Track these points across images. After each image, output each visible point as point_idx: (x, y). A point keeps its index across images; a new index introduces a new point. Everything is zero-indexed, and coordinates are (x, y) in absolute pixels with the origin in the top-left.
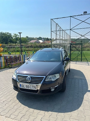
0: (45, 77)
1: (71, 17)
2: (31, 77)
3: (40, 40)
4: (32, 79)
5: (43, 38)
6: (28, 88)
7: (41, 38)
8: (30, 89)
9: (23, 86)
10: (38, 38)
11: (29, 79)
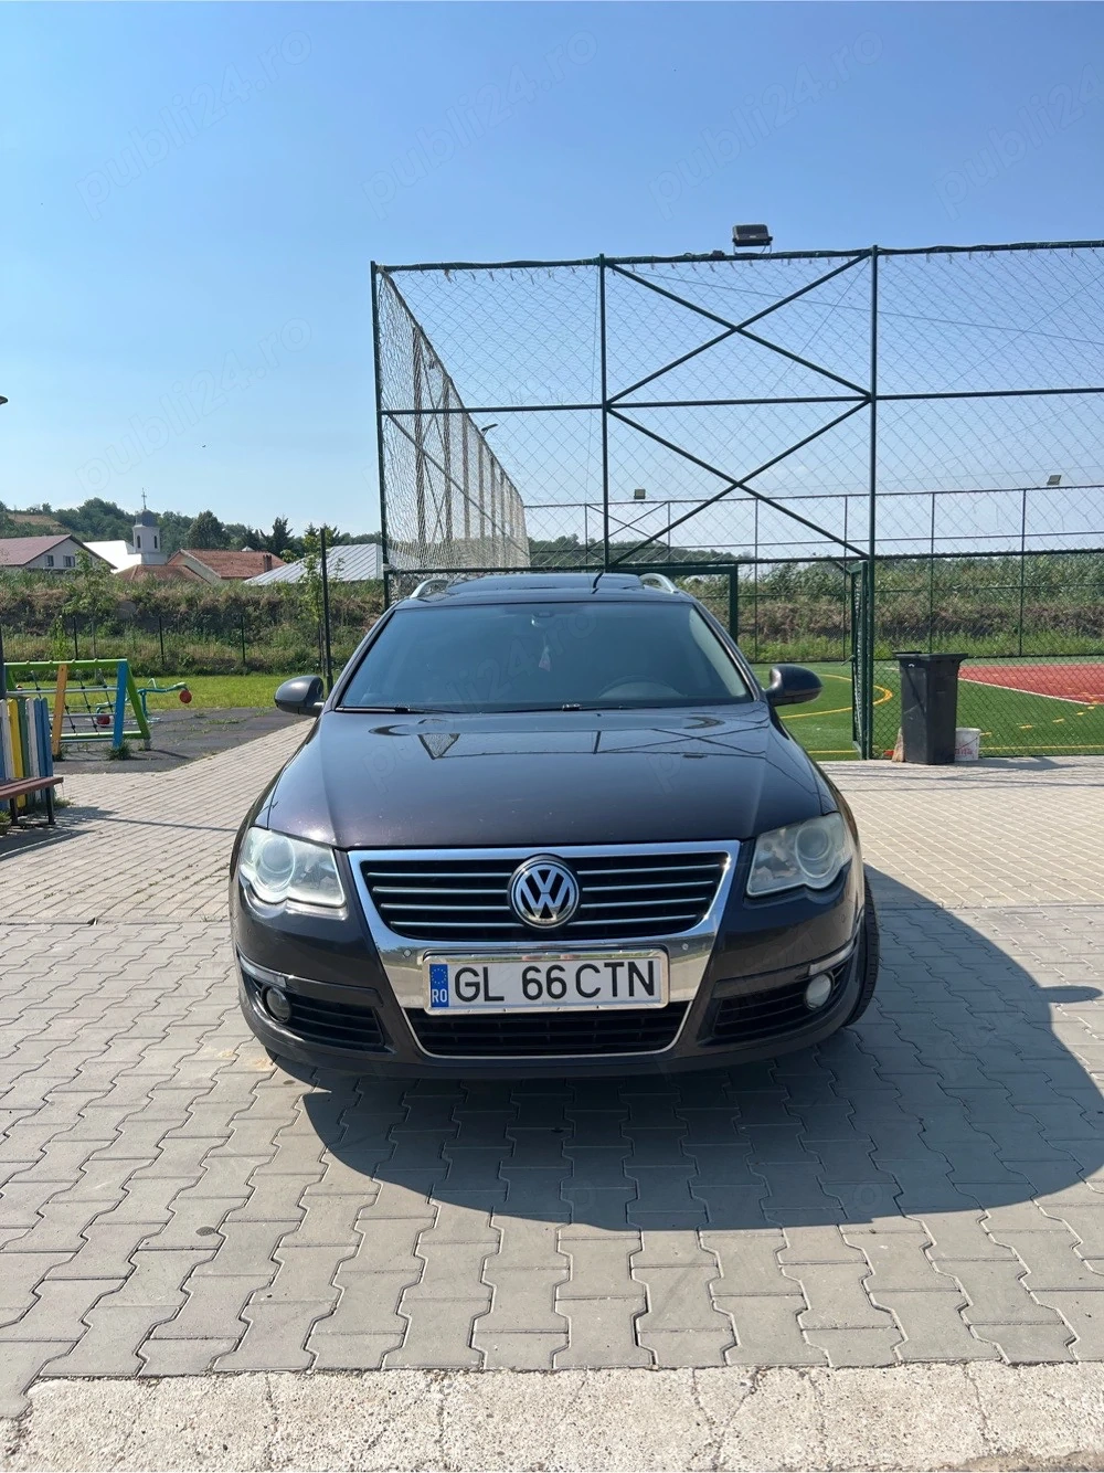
0: (731, 847)
1: (612, 263)
2: (574, 864)
3: (101, 534)
4: (583, 881)
5: (148, 518)
6: (545, 1005)
7: (110, 510)
8: (573, 1003)
9: (482, 988)
10: (66, 520)
11: (544, 888)
